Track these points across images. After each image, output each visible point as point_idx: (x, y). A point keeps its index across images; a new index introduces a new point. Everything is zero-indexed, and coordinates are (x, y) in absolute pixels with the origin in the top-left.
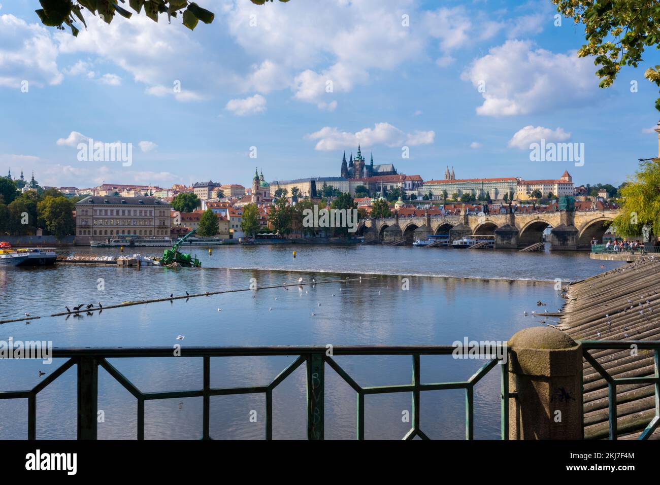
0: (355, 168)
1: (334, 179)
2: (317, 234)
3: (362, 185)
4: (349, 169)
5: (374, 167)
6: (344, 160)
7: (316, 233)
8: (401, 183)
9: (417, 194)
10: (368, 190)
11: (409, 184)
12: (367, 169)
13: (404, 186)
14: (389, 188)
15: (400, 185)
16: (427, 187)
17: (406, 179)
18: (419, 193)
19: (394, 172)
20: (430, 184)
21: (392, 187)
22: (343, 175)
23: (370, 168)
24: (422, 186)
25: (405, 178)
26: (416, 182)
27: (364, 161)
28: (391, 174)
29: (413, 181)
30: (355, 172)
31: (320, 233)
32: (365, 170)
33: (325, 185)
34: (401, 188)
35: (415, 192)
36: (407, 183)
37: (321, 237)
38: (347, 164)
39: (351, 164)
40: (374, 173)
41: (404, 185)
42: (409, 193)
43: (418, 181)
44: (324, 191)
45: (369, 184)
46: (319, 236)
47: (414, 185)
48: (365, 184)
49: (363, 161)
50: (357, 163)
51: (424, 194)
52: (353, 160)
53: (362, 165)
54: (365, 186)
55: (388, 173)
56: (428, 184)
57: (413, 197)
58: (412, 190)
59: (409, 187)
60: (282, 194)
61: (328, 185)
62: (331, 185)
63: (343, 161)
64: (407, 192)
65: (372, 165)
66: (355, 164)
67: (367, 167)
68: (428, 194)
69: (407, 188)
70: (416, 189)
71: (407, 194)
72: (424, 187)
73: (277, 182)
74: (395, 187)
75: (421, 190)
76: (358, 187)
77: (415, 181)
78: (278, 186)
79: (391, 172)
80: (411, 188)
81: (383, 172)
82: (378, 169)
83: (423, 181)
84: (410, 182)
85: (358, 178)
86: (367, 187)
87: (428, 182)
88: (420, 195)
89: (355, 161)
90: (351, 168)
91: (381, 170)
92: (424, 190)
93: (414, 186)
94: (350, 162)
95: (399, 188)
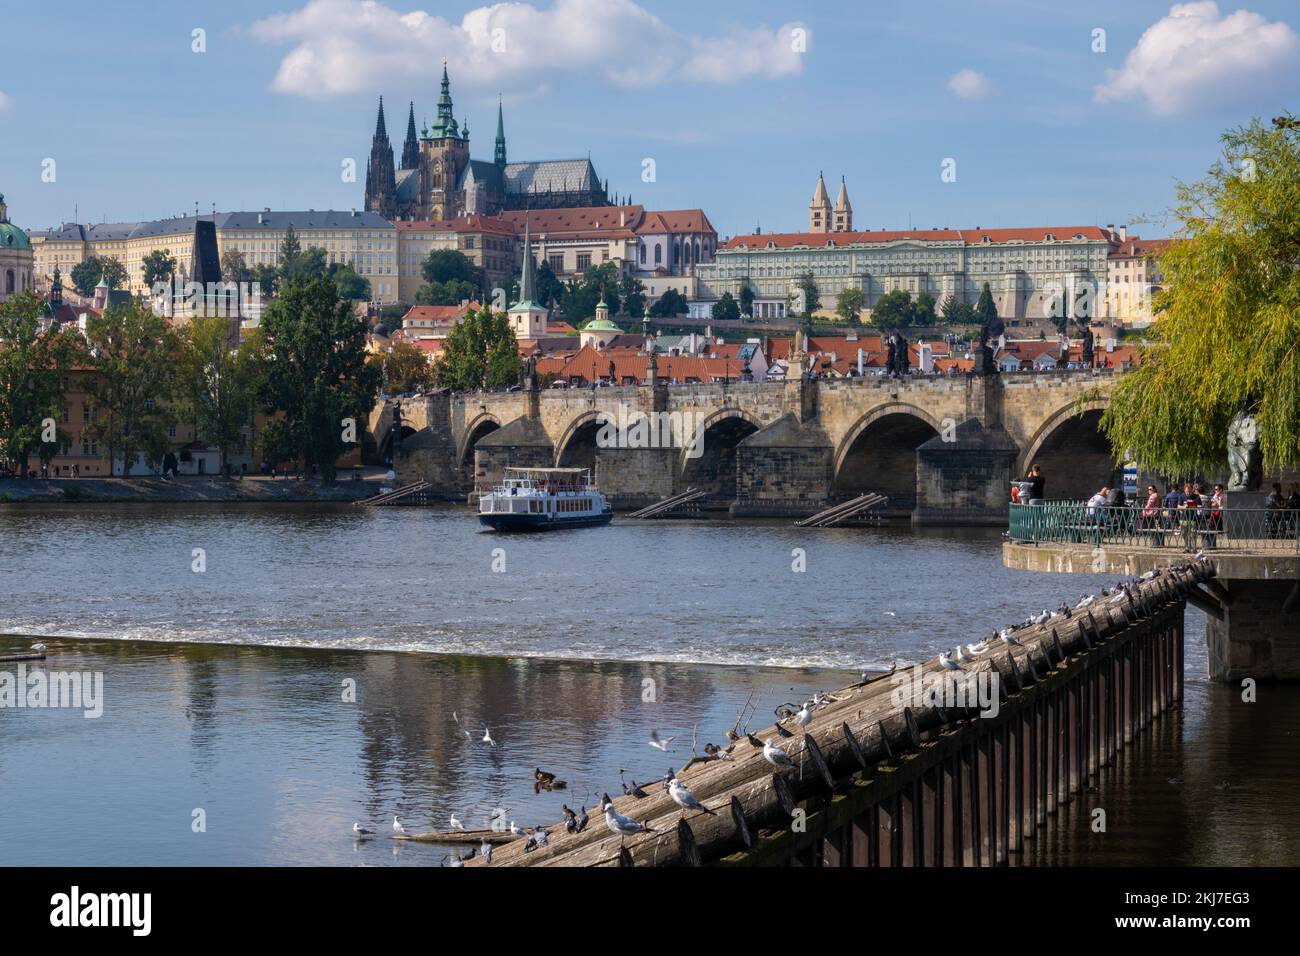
0: (426, 171)
1: (333, 221)
2: (186, 457)
3: (454, 246)
4: (401, 176)
5: (511, 173)
6: (381, 137)
7: (177, 455)
8: (622, 243)
9: (690, 294)
10: (481, 270)
11: (658, 248)
12: (477, 178)
13: (634, 256)
14: (570, 264)
15: (617, 251)
16: (731, 263)
17: (646, 227)
18: (699, 286)
19: (595, 195)
20: (745, 250)
21: (583, 261)
22: (375, 204)
23: (493, 174)
24: (713, 257)
25: (638, 220)
26: (688, 240)
27: (465, 141)
28: (581, 204)
29: (672, 235)
30: (426, 191)
31: (197, 456)
32: (470, 184)
33: (291, 246)
34: (624, 263)
35: (683, 284)
36: (650, 242)
37: (201, 473)
38: (391, 153)
39: (413, 157)
40: (511, 196)
41: (633, 250)
42: (656, 287)
43: (695, 234)
44: (285, 273)
45: (487, 245)
46: (195, 470)
47: (676, 252)
48: (469, 245)
49: (461, 143)
50: (436, 152)
51: (718, 291)
52: (419, 136)
53: (459, 161)
54: (467, 253)
55: (567, 200)
56: (738, 250)
57: (673, 304)
58: (669, 273)
59: (658, 259)
60: (101, 284)
61: (304, 246)
62: (320, 245)
63: (376, 140)
64: (645, 282)
65: (501, 163)
66: (426, 155)
67: (481, 169)
68: (735, 291)
69: (650, 264)
70: (688, 270)
71: (647, 293)
72: (720, 263)
73: (81, 227)
74: (597, 260)
75: (707, 275)
76: (435, 255)
77: (684, 234)
78: (86, 248)
79: (581, 193)
80: (664, 263)
81: (549, 193)
82: (530, 182)
83: (716, 235)
84: (663, 240)
85: (439, 217)
86: (476, 256)
87: (739, 241)
88: (701, 296)
89: (429, 141)
90: (409, 173)
91: (540, 184)
92: (721, 277)
93: (680, 257)
94: (406, 145)
95: (611, 266)
